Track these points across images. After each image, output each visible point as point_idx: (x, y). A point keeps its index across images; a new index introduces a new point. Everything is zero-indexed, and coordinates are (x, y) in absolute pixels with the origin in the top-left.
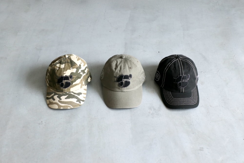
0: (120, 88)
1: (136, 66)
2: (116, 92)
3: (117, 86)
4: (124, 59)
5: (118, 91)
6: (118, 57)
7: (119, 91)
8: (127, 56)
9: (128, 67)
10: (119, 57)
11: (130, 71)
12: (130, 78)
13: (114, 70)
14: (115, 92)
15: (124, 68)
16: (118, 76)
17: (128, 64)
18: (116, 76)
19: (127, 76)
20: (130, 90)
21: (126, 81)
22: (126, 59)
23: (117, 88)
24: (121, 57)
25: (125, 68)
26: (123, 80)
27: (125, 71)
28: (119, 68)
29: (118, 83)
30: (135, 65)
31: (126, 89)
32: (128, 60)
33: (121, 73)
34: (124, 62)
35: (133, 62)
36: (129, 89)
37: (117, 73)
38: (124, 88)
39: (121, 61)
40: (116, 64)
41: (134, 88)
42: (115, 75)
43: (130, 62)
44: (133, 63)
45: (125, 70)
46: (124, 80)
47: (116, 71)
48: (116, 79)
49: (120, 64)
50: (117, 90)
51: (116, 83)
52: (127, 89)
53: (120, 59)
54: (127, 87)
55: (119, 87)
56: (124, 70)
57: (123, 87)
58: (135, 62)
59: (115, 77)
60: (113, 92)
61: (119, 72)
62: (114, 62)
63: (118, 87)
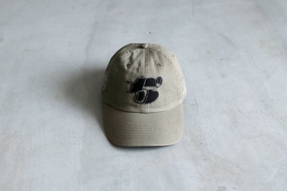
0: (138, 105)
1: (171, 63)
2: (129, 113)
3: (131, 101)
4: (147, 50)
5: (133, 111)
6: (135, 46)
7: (135, 111)
8: (153, 45)
9: (155, 62)
10: (137, 45)
11: (158, 70)
12: (158, 85)
13: (126, 68)
14: (126, 113)
15: (146, 63)
16: (133, 80)
17: (154, 58)
18: (131, 80)
19: (152, 79)
20: (159, 111)
21: (150, 91)
22: (150, 49)
23: (131, 105)
24: (141, 46)
25: (147, 65)
26: (143, 88)
27: (149, 71)
28: (136, 65)
29: (134, 94)
30: (168, 59)
31: (150, 107)
32: (154, 51)
33: (139, 74)
34: (147, 55)
35: (164, 54)
36: (156, 107)
37: (132, 73)
38: (146, 105)
39: (141, 52)
40: (131, 58)
41: (166, 105)
42: (127, 77)
43: (158, 54)
44: (165, 57)
45: (149, 68)
46: (146, 88)
47: (130, 70)
48: (129, 86)
49: (137, 57)
50: (132, 109)
51: (130, 94)
52: (152, 107)
53: (139, 50)
54: (153, 104)
55: (136, 104)
56: (146, 68)
57: (144, 103)
58: (169, 56)
59: (128, 82)
60: (123, 114)
61: (135, 72)
62: (126, 54)
63: (134, 103)
